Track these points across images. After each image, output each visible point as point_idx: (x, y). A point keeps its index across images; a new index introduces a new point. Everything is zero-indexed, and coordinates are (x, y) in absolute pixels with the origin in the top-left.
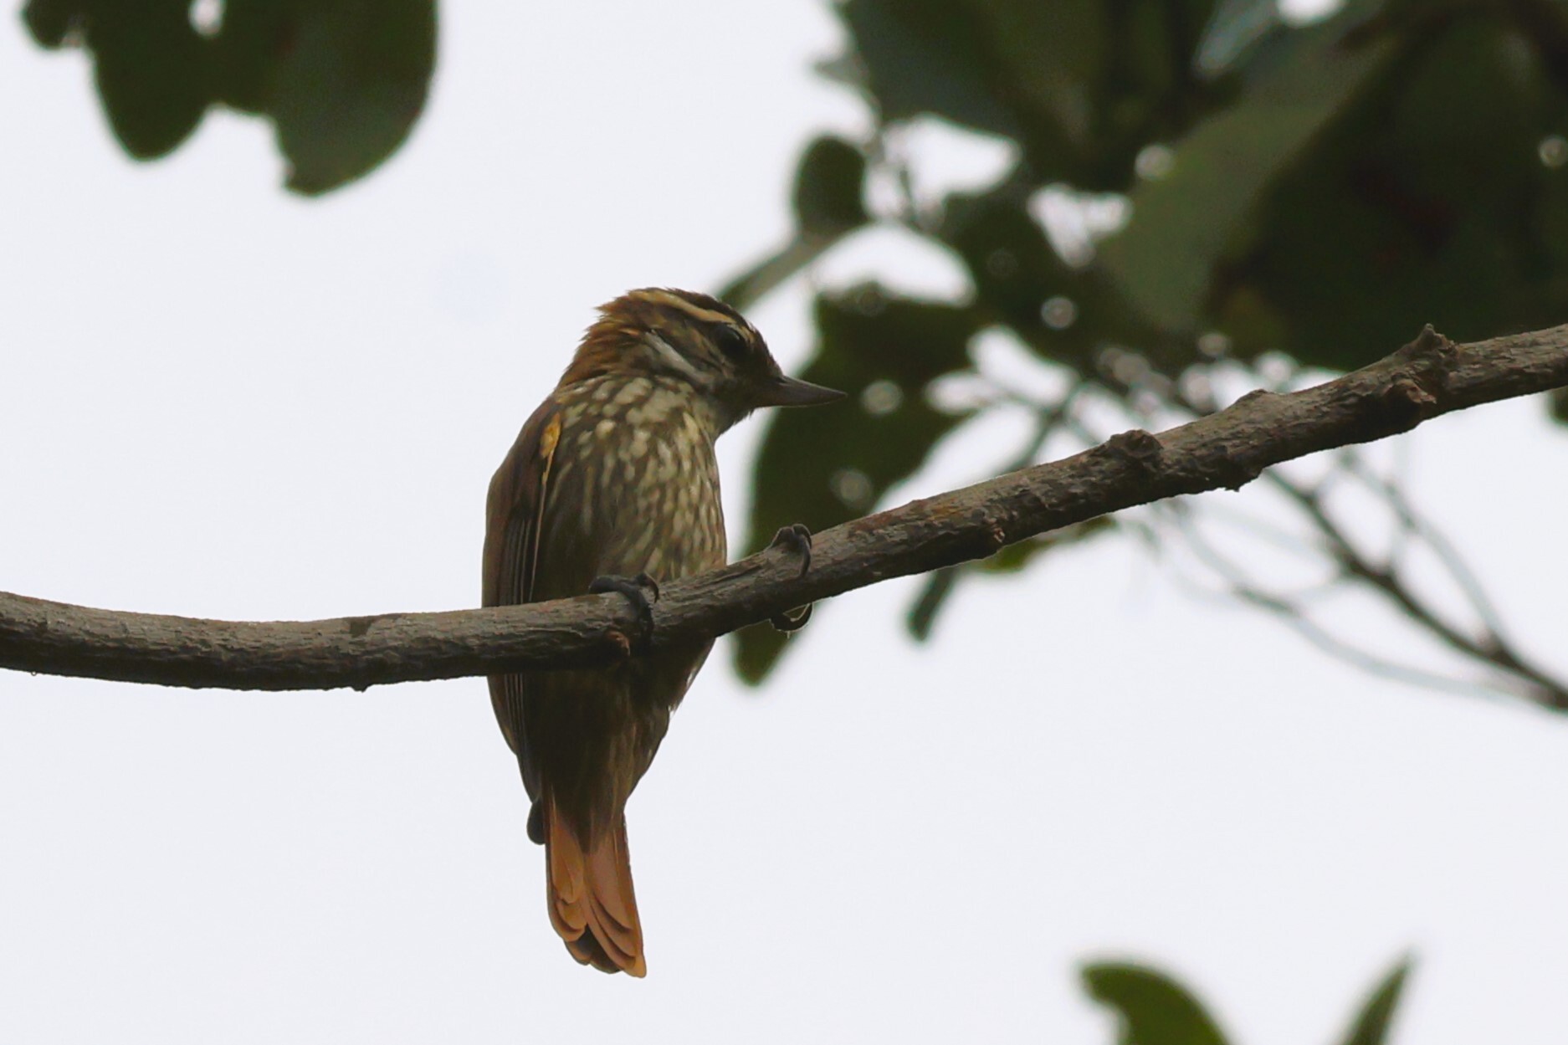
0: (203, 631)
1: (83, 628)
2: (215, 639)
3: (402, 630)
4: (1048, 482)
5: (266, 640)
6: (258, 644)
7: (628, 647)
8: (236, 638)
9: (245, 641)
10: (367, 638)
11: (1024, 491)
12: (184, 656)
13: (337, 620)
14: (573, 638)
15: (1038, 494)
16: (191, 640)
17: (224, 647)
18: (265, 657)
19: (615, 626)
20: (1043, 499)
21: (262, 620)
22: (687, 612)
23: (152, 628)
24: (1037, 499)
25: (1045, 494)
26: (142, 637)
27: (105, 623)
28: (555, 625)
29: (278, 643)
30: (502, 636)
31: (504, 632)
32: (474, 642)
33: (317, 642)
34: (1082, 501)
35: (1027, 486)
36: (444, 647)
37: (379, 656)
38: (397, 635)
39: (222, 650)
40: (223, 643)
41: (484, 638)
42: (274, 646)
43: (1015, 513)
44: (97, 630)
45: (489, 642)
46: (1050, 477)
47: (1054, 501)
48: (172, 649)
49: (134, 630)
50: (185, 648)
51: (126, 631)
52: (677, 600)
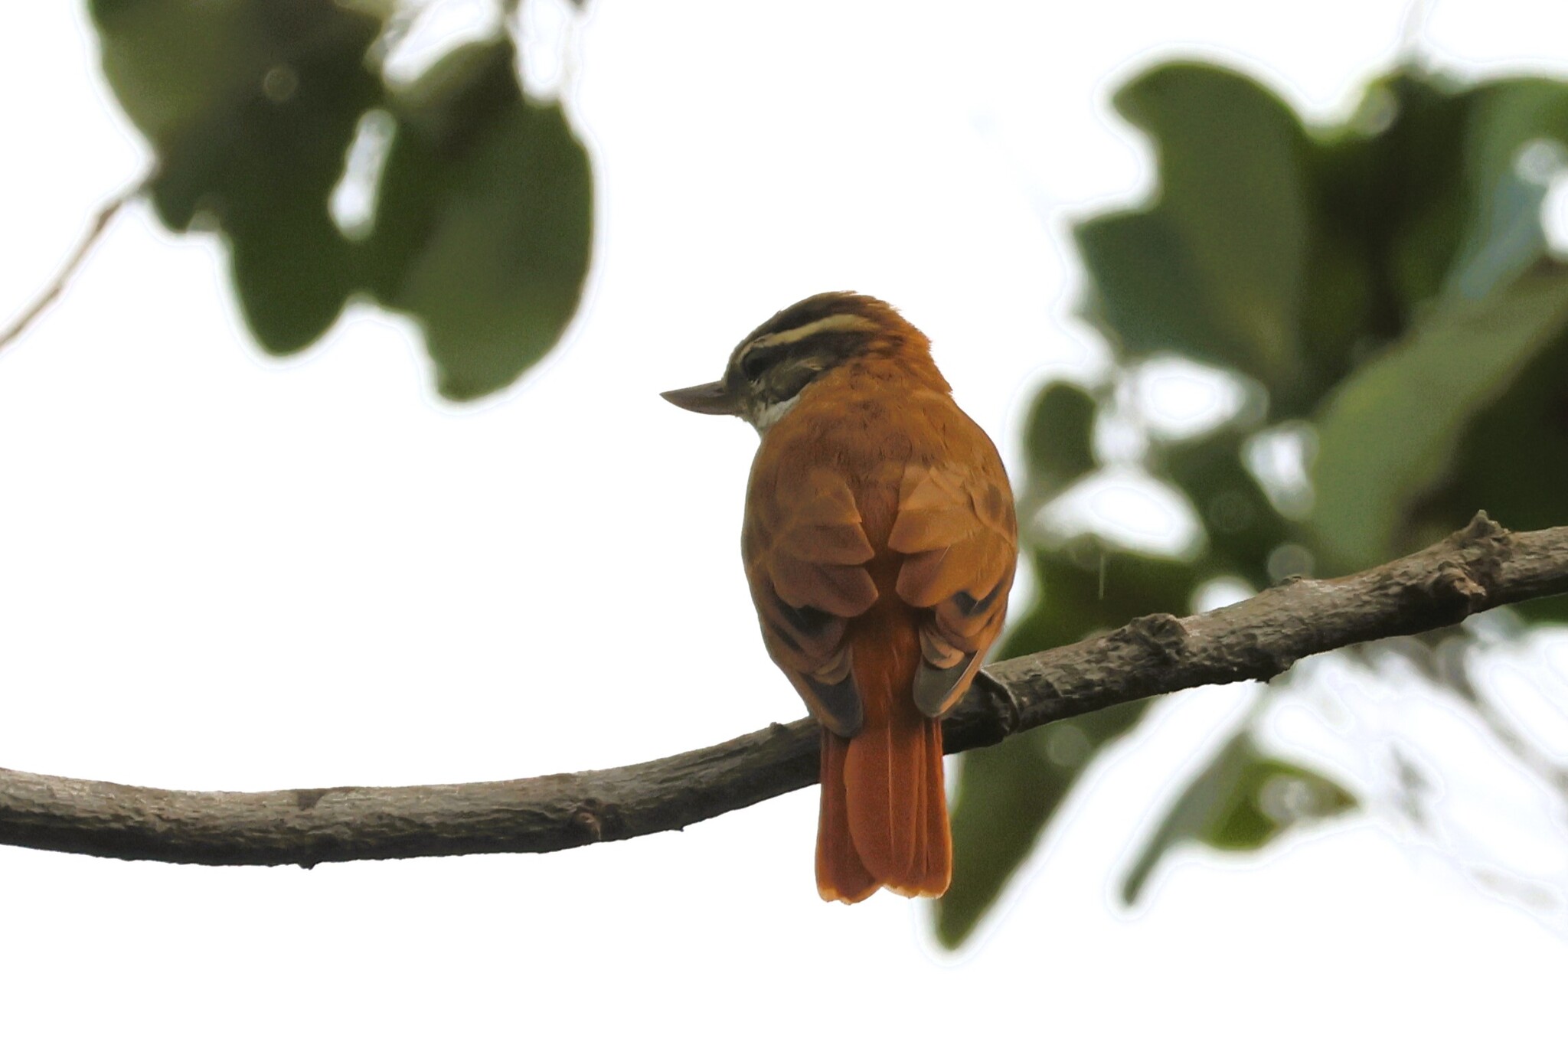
0: (136, 799)
1: (7, 792)
2: (151, 808)
3: (354, 804)
4: (1063, 667)
5: (204, 811)
6: (195, 815)
7: (599, 830)
8: (172, 807)
9: (181, 811)
10: (314, 812)
11: (1035, 676)
12: (115, 825)
13: (284, 791)
14: (541, 819)
15: (1051, 679)
16: (124, 808)
17: (159, 816)
18: (205, 828)
19: (589, 808)
20: (1056, 685)
21: (202, 790)
22: (665, 795)
23: (82, 793)
24: (1049, 685)
25: (1059, 679)
26: (72, 803)
27: (31, 787)
28: (521, 804)
29: (218, 814)
30: (462, 815)
31: (466, 810)
32: (431, 820)
33: (260, 814)
34: (1098, 689)
35: (1040, 670)
36: (399, 824)
37: (329, 831)
38: (349, 810)
39: (157, 820)
40: (158, 812)
41: (443, 815)
42: (213, 817)
43: (1025, 699)
44: (22, 794)
45: (449, 822)
46: (1065, 661)
47: (1069, 687)
48: (102, 817)
49: (62, 794)
50: (117, 818)
51: (53, 796)
52: (654, 781)
